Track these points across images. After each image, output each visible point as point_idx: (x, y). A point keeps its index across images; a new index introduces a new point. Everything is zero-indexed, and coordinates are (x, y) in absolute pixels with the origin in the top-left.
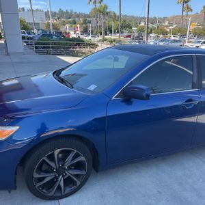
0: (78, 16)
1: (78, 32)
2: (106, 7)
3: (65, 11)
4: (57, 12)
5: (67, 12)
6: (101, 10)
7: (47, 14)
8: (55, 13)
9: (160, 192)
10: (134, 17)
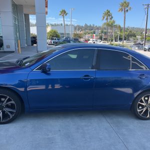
0: (98, 29)
1: (94, 39)
2: (114, 22)
3: (89, 25)
4: (84, 26)
5: (90, 26)
6: (110, 24)
7: (75, 28)
8: (82, 27)
9: (60, 130)
10: (140, 29)
